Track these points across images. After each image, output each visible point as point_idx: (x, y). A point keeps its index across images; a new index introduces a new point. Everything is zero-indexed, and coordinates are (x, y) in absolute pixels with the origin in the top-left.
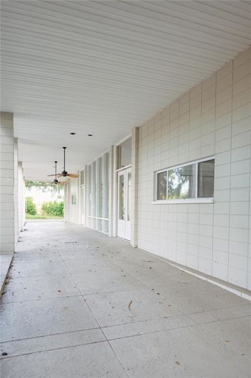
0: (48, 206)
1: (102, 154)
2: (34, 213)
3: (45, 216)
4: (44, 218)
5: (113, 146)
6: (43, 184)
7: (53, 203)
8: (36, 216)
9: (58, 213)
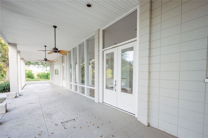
0: (41, 74)
1: (84, 40)
2: (33, 78)
3: (39, 79)
4: (38, 80)
5: (99, 30)
6: (37, 63)
7: (43, 73)
8: (34, 79)
9: (46, 78)
